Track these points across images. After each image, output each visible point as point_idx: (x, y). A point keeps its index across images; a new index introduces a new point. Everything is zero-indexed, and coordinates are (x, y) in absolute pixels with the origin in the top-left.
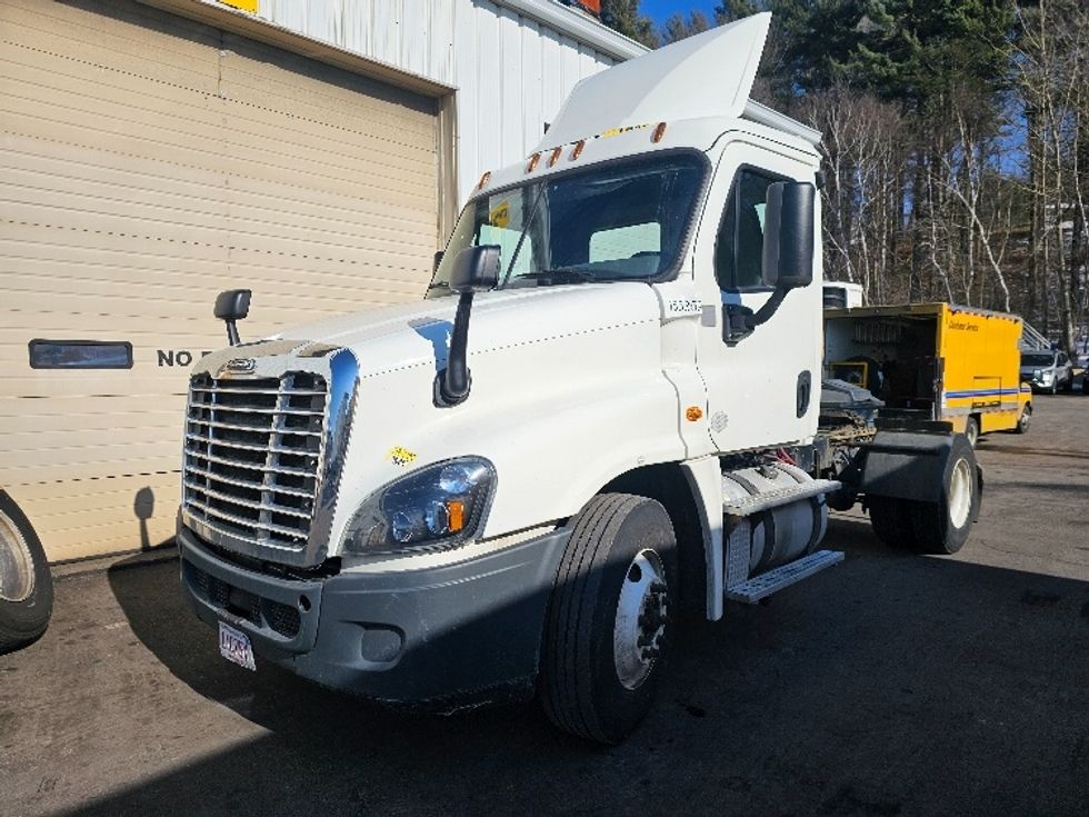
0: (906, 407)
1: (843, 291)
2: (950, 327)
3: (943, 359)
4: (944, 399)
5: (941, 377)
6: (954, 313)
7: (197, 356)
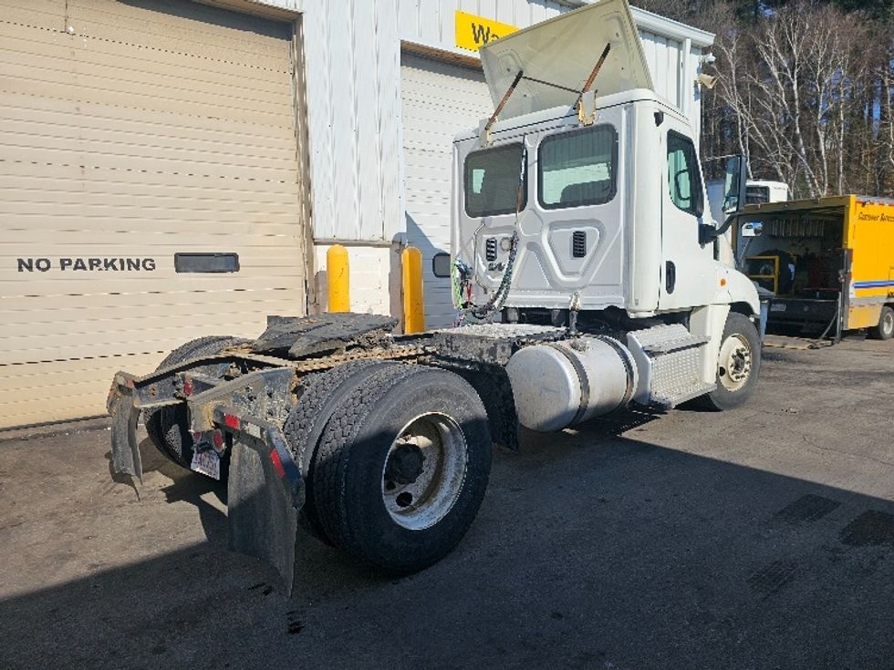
0: (815, 297)
1: (766, 190)
2: (860, 218)
3: (851, 251)
4: (852, 289)
5: (848, 267)
6: (864, 204)
7: (55, 263)
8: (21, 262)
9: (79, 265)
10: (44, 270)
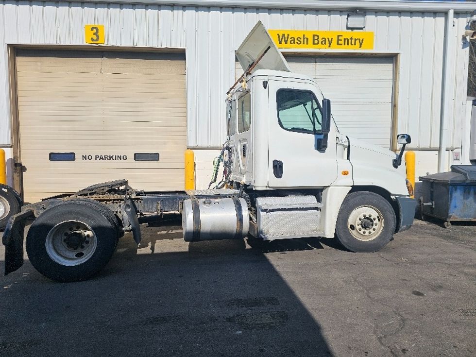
7: (94, 157)
8: (83, 156)
9: (101, 158)
10: (90, 159)
